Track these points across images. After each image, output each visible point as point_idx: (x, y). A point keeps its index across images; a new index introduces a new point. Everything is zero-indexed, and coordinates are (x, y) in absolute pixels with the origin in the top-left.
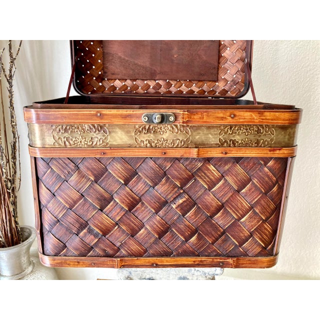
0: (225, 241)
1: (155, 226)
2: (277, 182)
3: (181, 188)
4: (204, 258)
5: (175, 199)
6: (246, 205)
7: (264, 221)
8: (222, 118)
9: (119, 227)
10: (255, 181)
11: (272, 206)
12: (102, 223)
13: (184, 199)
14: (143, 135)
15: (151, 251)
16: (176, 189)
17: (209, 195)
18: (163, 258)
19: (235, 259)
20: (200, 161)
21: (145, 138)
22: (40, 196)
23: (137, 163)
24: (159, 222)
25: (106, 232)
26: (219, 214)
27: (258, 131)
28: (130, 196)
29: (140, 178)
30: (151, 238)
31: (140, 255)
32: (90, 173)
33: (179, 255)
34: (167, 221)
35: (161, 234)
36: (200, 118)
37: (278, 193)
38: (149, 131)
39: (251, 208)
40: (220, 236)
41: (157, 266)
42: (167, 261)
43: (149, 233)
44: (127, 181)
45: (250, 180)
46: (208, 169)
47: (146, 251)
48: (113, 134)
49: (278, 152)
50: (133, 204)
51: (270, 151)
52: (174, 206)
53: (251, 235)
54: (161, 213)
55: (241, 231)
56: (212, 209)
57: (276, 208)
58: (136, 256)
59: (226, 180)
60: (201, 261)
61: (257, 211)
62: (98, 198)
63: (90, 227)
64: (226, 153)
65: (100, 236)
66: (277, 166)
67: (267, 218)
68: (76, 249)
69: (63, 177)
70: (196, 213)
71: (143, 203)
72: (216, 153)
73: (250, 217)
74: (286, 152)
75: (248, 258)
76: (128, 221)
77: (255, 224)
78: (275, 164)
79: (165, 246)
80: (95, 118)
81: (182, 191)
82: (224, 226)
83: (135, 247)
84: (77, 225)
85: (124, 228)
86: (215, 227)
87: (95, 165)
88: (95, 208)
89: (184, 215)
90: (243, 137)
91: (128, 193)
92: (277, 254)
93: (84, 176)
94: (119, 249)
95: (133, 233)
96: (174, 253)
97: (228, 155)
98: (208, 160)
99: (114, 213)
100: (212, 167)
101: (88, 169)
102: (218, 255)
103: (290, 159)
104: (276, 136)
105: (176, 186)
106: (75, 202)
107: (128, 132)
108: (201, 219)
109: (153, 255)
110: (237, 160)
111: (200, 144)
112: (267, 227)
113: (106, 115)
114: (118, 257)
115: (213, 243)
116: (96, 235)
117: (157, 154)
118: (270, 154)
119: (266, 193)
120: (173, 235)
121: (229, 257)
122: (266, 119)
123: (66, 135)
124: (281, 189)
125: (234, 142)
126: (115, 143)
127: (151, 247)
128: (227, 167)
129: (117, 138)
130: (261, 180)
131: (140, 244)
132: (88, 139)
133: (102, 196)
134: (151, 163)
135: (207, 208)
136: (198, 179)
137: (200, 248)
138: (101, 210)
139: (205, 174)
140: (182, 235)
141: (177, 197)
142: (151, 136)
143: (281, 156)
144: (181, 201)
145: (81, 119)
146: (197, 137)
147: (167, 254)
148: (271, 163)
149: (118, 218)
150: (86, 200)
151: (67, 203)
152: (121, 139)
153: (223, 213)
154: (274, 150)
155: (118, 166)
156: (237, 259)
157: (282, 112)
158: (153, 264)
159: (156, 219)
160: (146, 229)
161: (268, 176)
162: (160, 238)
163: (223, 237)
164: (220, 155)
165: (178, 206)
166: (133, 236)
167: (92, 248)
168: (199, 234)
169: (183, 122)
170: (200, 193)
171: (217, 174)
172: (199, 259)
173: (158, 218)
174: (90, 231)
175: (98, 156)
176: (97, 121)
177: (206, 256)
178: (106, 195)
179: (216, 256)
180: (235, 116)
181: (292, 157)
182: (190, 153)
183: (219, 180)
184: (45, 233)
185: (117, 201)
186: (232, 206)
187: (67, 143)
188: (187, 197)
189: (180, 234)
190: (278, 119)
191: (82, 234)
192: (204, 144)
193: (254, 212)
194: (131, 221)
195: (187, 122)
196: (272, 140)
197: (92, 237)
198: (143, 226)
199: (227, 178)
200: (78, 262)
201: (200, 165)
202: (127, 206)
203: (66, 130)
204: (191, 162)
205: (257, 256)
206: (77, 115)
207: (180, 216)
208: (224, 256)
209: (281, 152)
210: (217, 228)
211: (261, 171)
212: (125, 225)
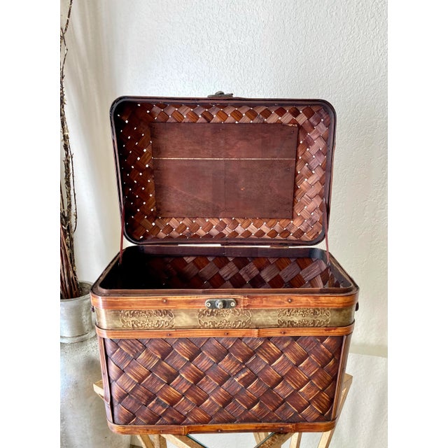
0: (285, 409)
1: (219, 397)
2: (333, 357)
3: (243, 364)
4: (265, 424)
5: (237, 373)
6: (304, 377)
7: (322, 391)
8: (280, 303)
9: (185, 398)
10: (312, 356)
11: (329, 377)
12: (169, 395)
13: (246, 374)
14: (206, 317)
15: (216, 419)
16: (238, 365)
17: (269, 369)
18: (227, 425)
19: (294, 425)
20: (261, 339)
21: (208, 320)
22: (110, 372)
23: (201, 342)
24: (223, 394)
25: (173, 402)
26: (279, 386)
27: (315, 313)
28: (195, 371)
29: (203, 356)
30: (215, 407)
31: (205, 422)
32: (157, 352)
33: (242, 422)
34: (230, 392)
35: (225, 404)
36: (260, 303)
37: (334, 367)
38: (212, 314)
39: (309, 380)
40: (280, 405)
41: (222, 431)
42: (231, 428)
43: (213, 403)
44: (192, 359)
45: (307, 355)
46: (269, 347)
47: (211, 419)
48: (178, 318)
49: (333, 331)
50: (198, 378)
51: (326, 330)
52: (237, 380)
53: (309, 403)
54: (224, 385)
55: (300, 399)
56: (273, 381)
57: (333, 380)
58: (201, 424)
59: (285, 356)
60: (263, 427)
61: (315, 383)
62: (165, 374)
63: (158, 399)
64: (284, 333)
65: (168, 407)
66: (333, 343)
67: (324, 389)
68: (145, 419)
69: (131, 355)
70: (257, 386)
71: (207, 378)
72: (275, 333)
73: (308, 388)
74: (340, 331)
75: (306, 424)
76: (194, 393)
77: (313, 394)
78: (331, 341)
79: (228, 414)
80: (161, 304)
81: (244, 367)
82: (285, 395)
83: (200, 415)
84: (146, 398)
85: (190, 399)
86: (276, 397)
87: (161, 345)
88: (162, 382)
89: (246, 387)
90: (300, 318)
91: (193, 369)
92: (334, 419)
93: (151, 355)
94: (185, 417)
95: (199, 403)
96: (238, 420)
97: (286, 335)
98: (269, 339)
99: (180, 386)
100: (272, 345)
101: (155, 348)
102: (278, 421)
103: (345, 337)
104: (331, 317)
105: (238, 362)
106: (144, 378)
107: (193, 315)
108: (261, 390)
109: (218, 422)
110: (296, 338)
111: (260, 325)
112: (325, 395)
113: (171, 301)
114: (185, 424)
115: (274, 411)
116: (164, 406)
117: (219, 334)
118: (325, 334)
119: (322, 367)
120: (237, 404)
121: (288, 422)
122: (321, 303)
123: (134, 319)
124: (337, 362)
125: (292, 323)
126: (179, 325)
127: (216, 415)
128: (286, 345)
129: (182, 321)
130: (318, 356)
131: (205, 413)
132: (155, 322)
133: (169, 371)
134: (215, 343)
135: (268, 380)
136: (259, 355)
137: (262, 415)
138: (168, 384)
139: (266, 351)
140: (245, 404)
141: (239, 372)
142: (214, 318)
143: (337, 334)
144: (243, 375)
145: (149, 305)
146: (257, 319)
147: (231, 421)
148: (327, 341)
149: (184, 391)
150: (154, 376)
151: (136, 378)
152: (186, 322)
153: (283, 385)
154: (329, 330)
155: (184, 345)
156: (297, 425)
157: (336, 296)
158: (218, 430)
159: (220, 392)
160: (211, 399)
161: (324, 352)
162: (224, 407)
163: (283, 405)
164: (279, 335)
165: (241, 379)
166: (198, 406)
167: (160, 417)
168: (261, 403)
169: (244, 307)
170: (261, 368)
171: (276, 351)
172: (261, 424)
173: (222, 390)
174: (158, 402)
175: (164, 337)
176: (163, 307)
177: (268, 422)
178: (172, 371)
179: (276, 422)
180: (292, 300)
181: (347, 335)
182: (251, 334)
183: (279, 356)
184: (115, 404)
185: (183, 375)
186: (291, 378)
187: (135, 326)
188: (249, 371)
189: (243, 403)
190: (332, 303)
191: (150, 405)
192: (264, 325)
193: (312, 384)
194: (196, 392)
195: (248, 306)
196: (327, 321)
197: (160, 407)
198: (207, 397)
199: (286, 354)
200: (148, 430)
201: (260, 343)
202: (192, 380)
203: (133, 315)
204: (252, 341)
205: (315, 421)
206: (144, 301)
207: (242, 388)
208: (284, 422)
209: (337, 331)
210: (277, 397)
211: (317, 348)
212: (191, 396)
